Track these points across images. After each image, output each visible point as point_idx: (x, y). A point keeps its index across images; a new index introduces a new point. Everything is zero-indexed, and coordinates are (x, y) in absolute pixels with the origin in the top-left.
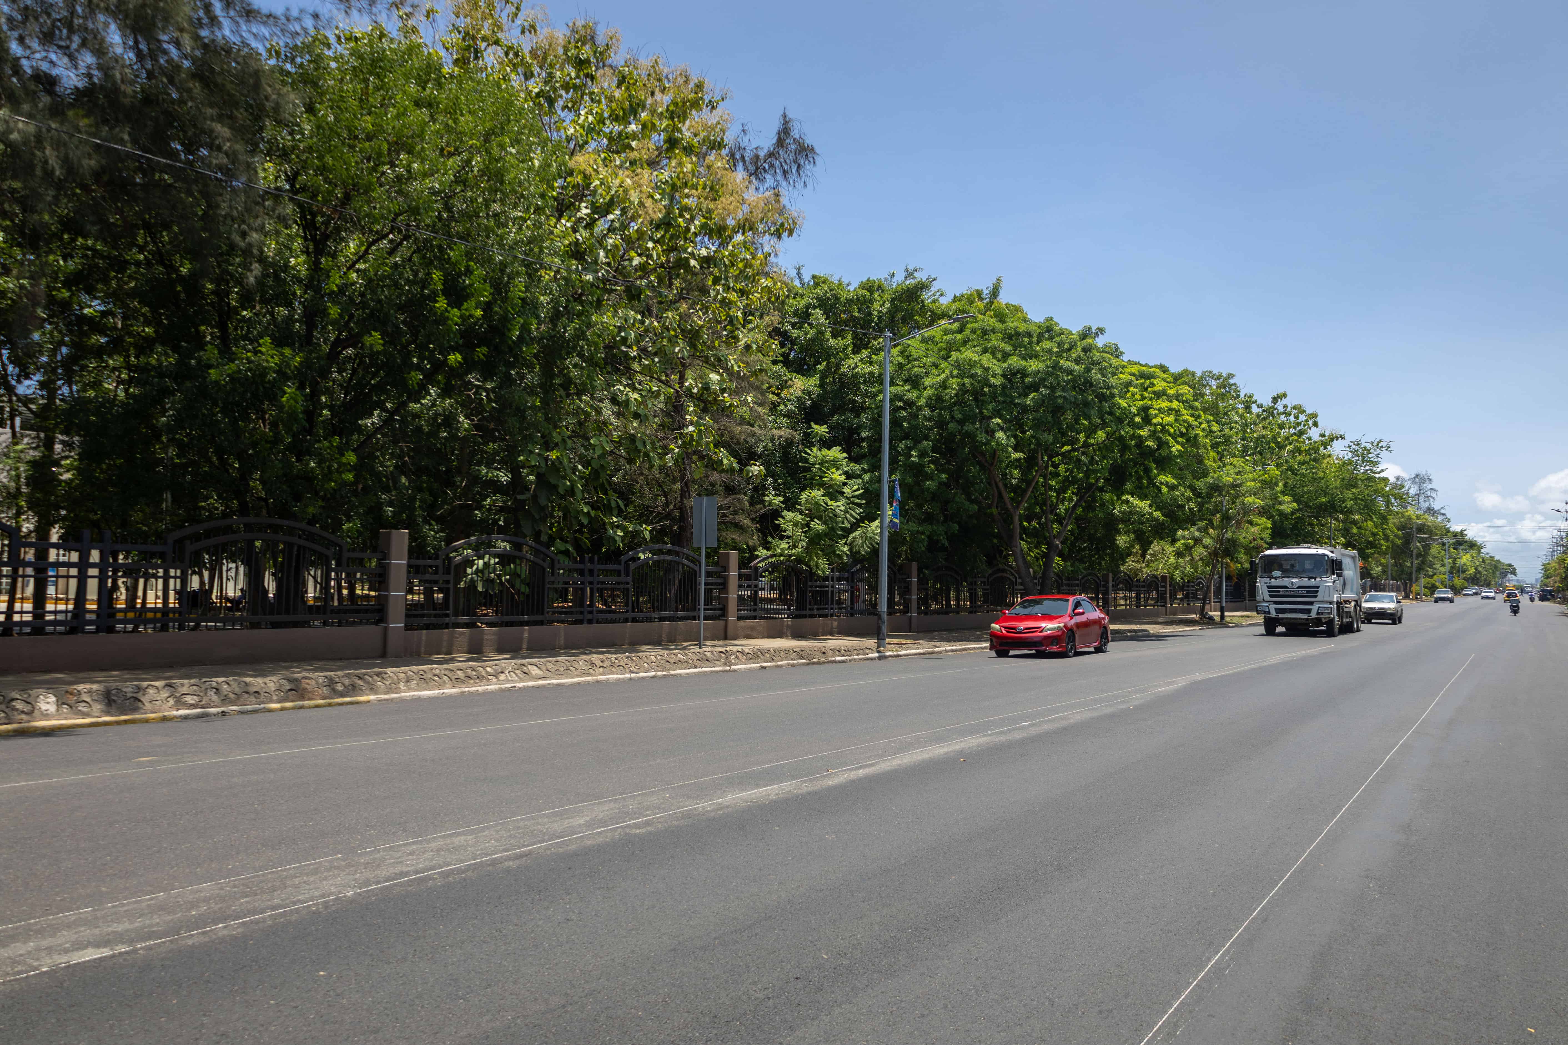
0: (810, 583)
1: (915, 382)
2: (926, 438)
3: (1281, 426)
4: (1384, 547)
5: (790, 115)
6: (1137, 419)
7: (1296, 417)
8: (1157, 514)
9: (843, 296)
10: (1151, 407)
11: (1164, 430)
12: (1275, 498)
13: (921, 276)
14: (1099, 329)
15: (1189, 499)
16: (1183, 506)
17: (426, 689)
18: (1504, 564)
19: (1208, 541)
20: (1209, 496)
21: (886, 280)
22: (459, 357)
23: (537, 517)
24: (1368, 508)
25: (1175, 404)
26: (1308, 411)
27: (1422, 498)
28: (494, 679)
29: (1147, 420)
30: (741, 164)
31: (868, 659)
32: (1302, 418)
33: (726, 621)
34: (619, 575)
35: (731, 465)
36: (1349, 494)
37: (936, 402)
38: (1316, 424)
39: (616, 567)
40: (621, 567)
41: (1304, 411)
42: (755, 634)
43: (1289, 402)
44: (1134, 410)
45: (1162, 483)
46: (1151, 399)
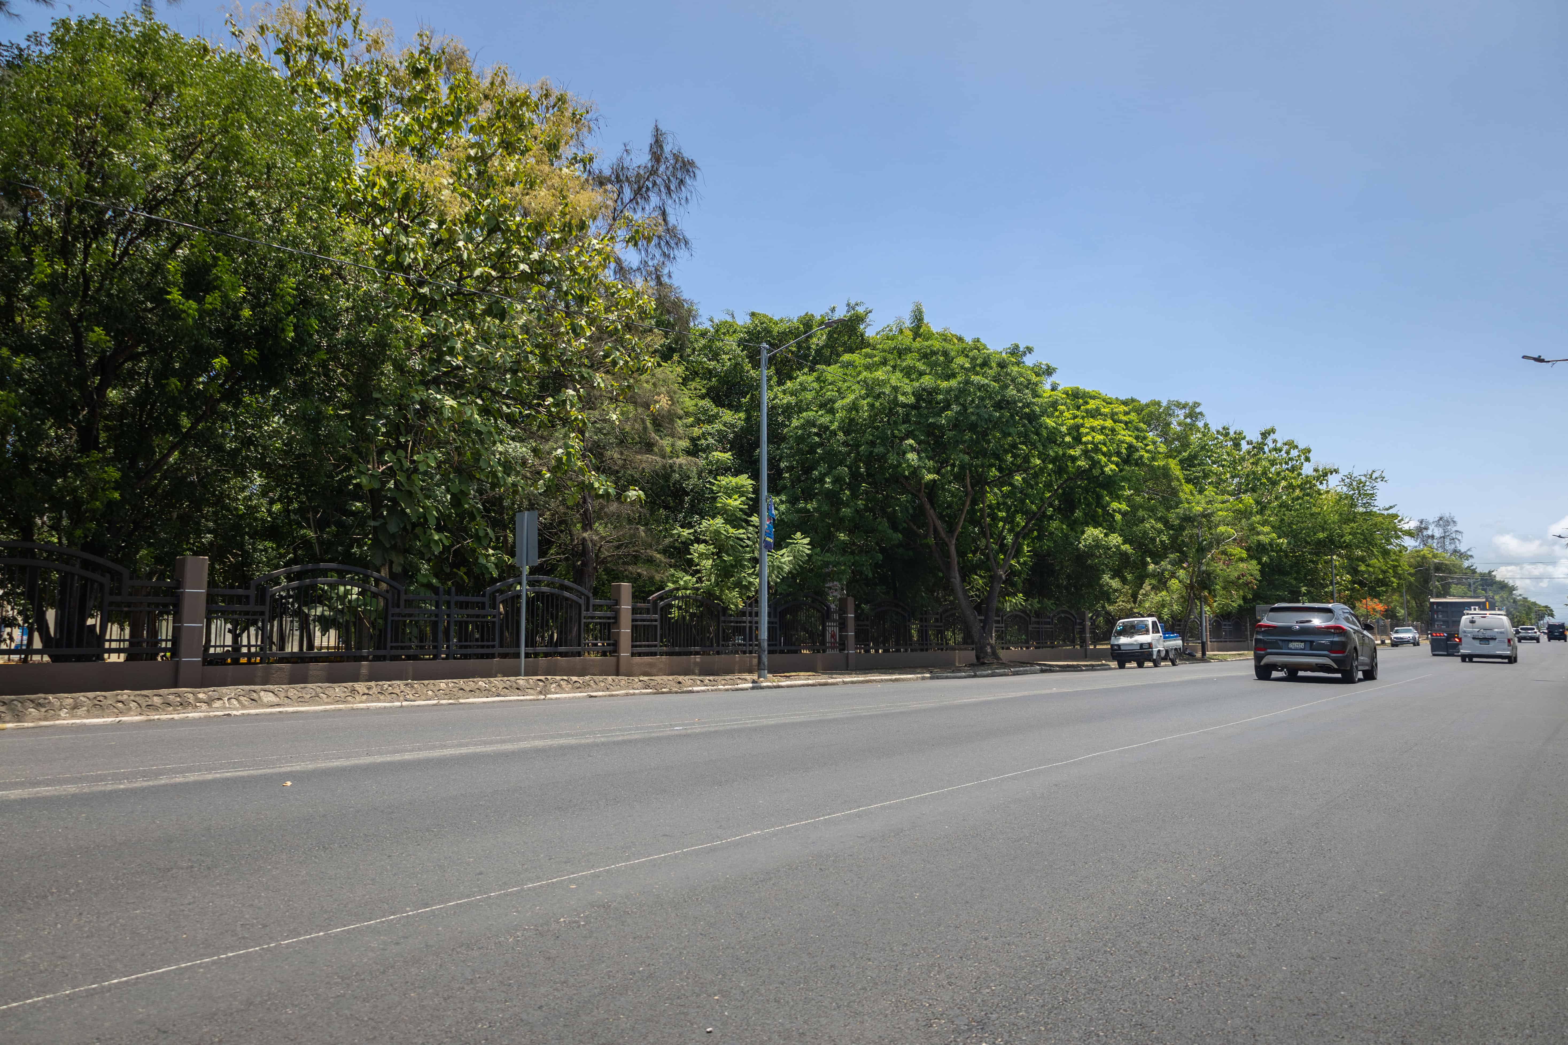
0: (722, 618)
1: (827, 406)
2: (841, 463)
3: (1273, 463)
4: (1395, 585)
5: (663, 127)
6: (1068, 439)
7: (1288, 453)
8: (1126, 547)
9: (775, 330)
10: (1082, 425)
11: (1096, 450)
12: (1252, 529)
13: (860, 310)
14: (1027, 348)
15: (1160, 532)
16: (1153, 540)
17: (98, 717)
18: (1540, 606)
19: (1181, 573)
20: (1182, 528)
21: (827, 314)
22: (225, 361)
23: (388, 546)
24: (1368, 541)
25: (1109, 423)
26: (1301, 447)
27: (1447, 541)
28: (204, 706)
29: (1078, 440)
30: (627, 184)
31: (737, 690)
32: (1294, 453)
33: (618, 657)
34: (483, 608)
35: (606, 491)
36: (1347, 529)
37: (849, 426)
38: (1308, 459)
39: (479, 599)
40: (486, 600)
41: (1297, 447)
42: (654, 671)
43: (1281, 437)
44: (1064, 429)
45: (1114, 511)
46: (1083, 418)
